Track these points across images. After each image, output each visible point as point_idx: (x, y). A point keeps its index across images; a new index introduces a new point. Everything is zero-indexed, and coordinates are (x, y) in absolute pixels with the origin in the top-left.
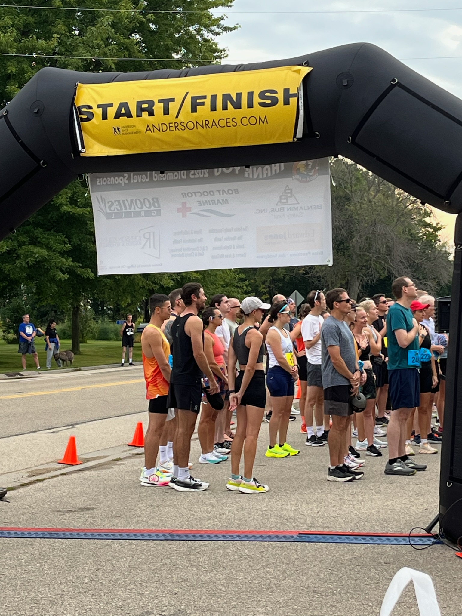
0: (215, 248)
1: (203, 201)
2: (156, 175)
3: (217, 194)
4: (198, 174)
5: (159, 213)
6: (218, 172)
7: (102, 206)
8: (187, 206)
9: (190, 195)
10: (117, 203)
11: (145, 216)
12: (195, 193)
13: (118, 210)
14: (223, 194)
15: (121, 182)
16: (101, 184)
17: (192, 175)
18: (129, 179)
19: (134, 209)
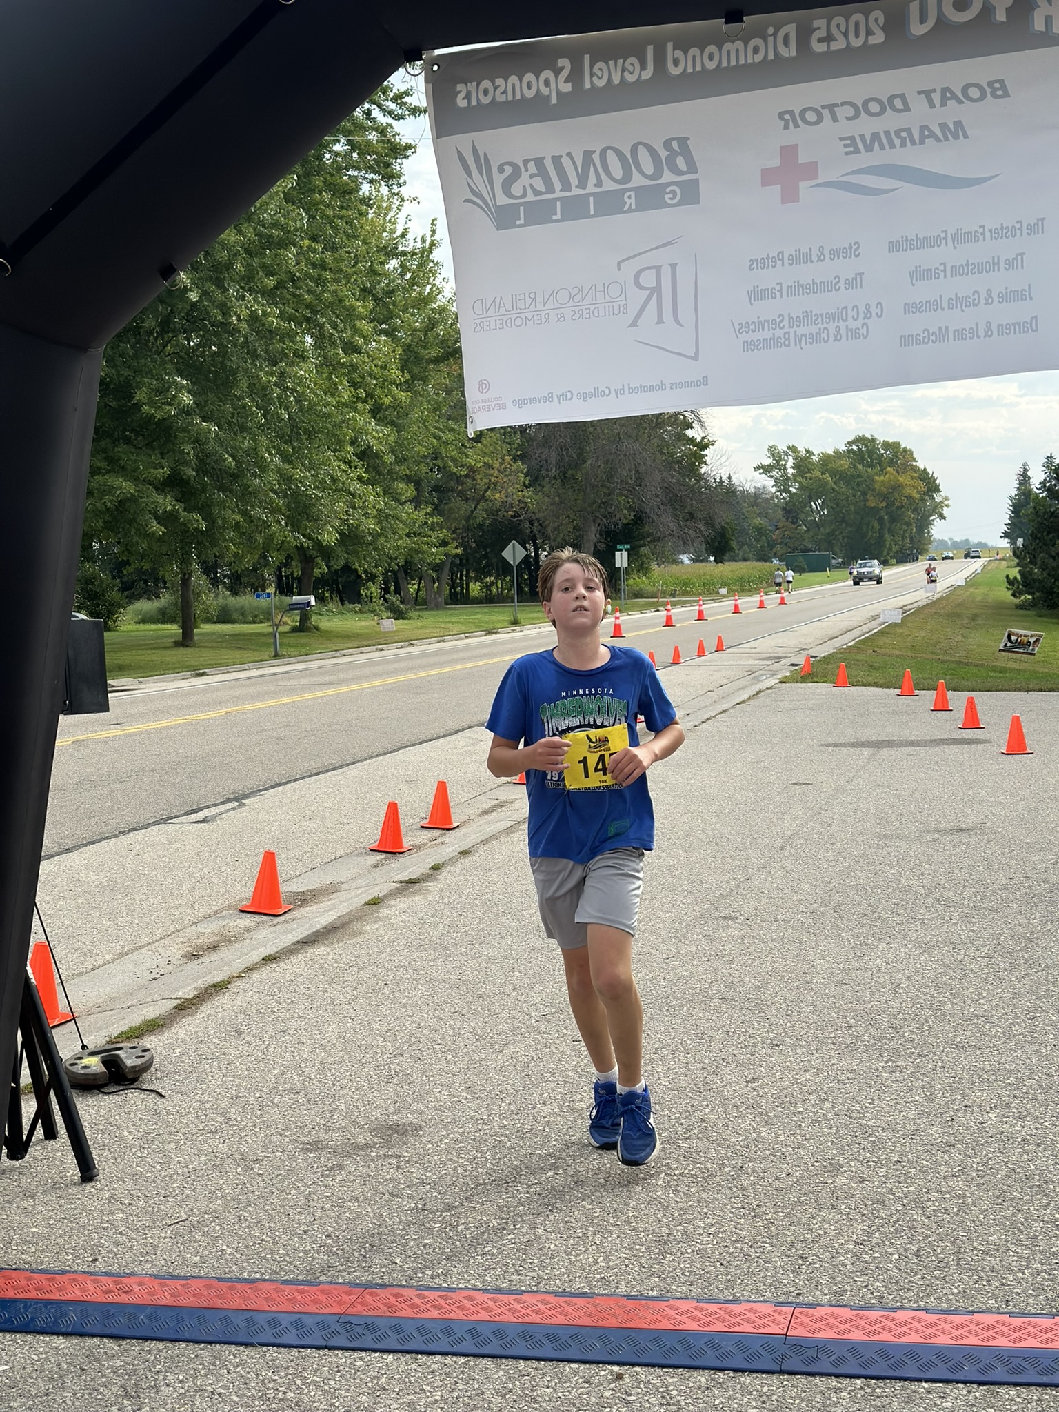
0: (910, 308)
1: (862, 137)
2: (679, 54)
3: (919, 105)
4: (845, 34)
5: (690, 194)
6: (923, 20)
7: (479, 181)
8: (803, 158)
9: (811, 117)
10: (531, 165)
11: (641, 207)
12: (831, 108)
13: (537, 193)
14: (943, 104)
15: (545, 91)
16: (474, 103)
17: (820, 40)
18: (576, 76)
19: (599, 184)
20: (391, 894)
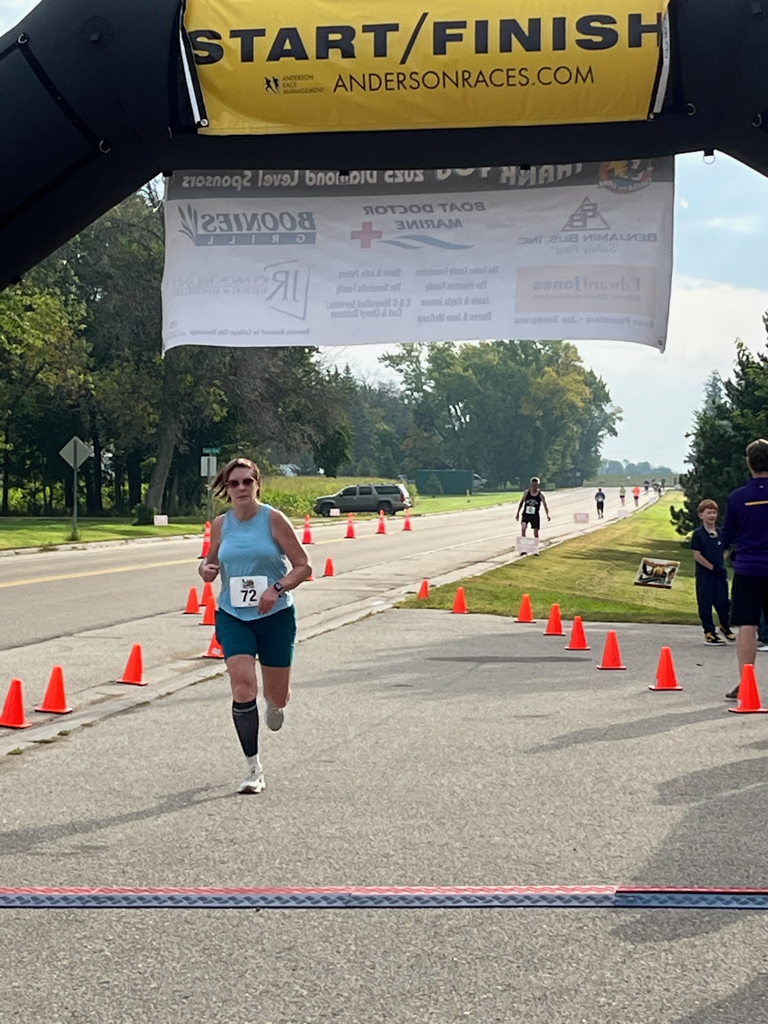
2: (312, 175)
4: (403, 176)
6: (444, 173)
8: (374, 228)
11: (281, 242)
13: (222, 230)
14: (451, 210)
18: (254, 180)
19: (259, 229)
20: (28, 748)
